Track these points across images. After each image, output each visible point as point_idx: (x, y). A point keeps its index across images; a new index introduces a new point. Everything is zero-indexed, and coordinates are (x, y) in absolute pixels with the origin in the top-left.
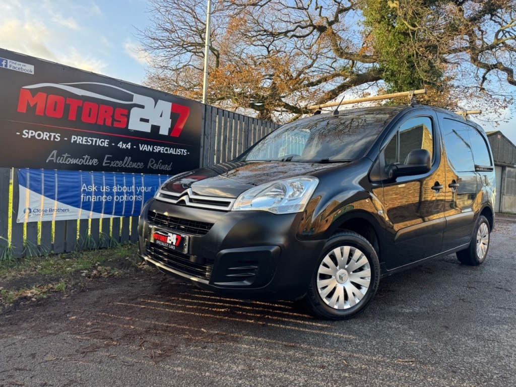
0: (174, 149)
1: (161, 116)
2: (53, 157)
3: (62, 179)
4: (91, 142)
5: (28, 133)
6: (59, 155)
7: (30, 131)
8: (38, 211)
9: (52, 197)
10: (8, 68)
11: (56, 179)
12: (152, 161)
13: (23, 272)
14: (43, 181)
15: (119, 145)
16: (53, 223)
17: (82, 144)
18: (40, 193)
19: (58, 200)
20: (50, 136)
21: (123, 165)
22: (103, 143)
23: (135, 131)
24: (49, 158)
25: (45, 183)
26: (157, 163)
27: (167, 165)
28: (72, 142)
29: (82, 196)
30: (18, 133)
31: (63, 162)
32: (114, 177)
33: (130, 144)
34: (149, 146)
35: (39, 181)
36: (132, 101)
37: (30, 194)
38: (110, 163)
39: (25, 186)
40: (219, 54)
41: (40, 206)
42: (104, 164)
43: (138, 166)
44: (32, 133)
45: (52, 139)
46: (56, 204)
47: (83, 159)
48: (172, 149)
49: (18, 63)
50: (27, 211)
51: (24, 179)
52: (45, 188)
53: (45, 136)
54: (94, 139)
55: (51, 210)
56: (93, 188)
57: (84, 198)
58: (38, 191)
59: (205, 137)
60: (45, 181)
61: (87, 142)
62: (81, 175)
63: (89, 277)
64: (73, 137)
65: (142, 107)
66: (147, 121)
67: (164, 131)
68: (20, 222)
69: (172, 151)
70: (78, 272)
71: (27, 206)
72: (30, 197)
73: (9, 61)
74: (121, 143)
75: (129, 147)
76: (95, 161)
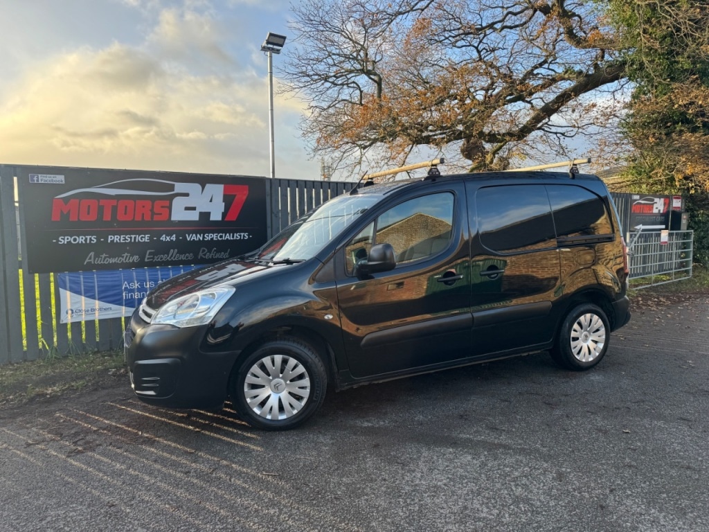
0: (231, 234)
1: (211, 201)
2: (90, 258)
3: (102, 279)
4: (129, 239)
5: (64, 239)
6: (97, 256)
7: (66, 238)
8: (80, 311)
9: (93, 297)
10: (40, 182)
11: (96, 279)
12: (204, 251)
13: (57, 371)
14: (82, 283)
15: (161, 239)
16: (97, 322)
17: (121, 243)
18: (81, 294)
19: (99, 299)
20: (86, 239)
21: (168, 258)
22: (143, 239)
23: (179, 221)
24: (87, 260)
25: (84, 285)
26: (210, 251)
27: (223, 253)
28: (109, 241)
29: (124, 294)
30: (54, 241)
31: (102, 262)
32: (159, 273)
33: (174, 236)
34: (198, 235)
35: (78, 283)
36: (173, 190)
37: (71, 296)
38: (153, 258)
39: (66, 289)
40: (380, 79)
41: (81, 306)
42: (146, 260)
43: (187, 257)
44: (68, 239)
45: (88, 242)
46: (97, 304)
47: (123, 257)
48: (228, 234)
49: (48, 175)
50: (70, 312)
51: (64, 282)
52: (84, 289)
53: (81, 240)
54: (133, 236)
55: (93, 310)
56: (136, 285)
57: (126, 296)
58: (78, 293)
59: (273, 215)
60: (84, 282)
61: (125, 239)
62: (121, 274)
63: (114, 376)
64: (110, 237)
65: (187, 195)
66: (194, 209)
67: (216, 216)
68: (64, 322)
69: (228, 237)
70: (107, 370)
71: (69, 307)
72: (71, 300)
73: (39, 175)
74: (164, 236)
75: (174, 239)
76: (136, 258)
